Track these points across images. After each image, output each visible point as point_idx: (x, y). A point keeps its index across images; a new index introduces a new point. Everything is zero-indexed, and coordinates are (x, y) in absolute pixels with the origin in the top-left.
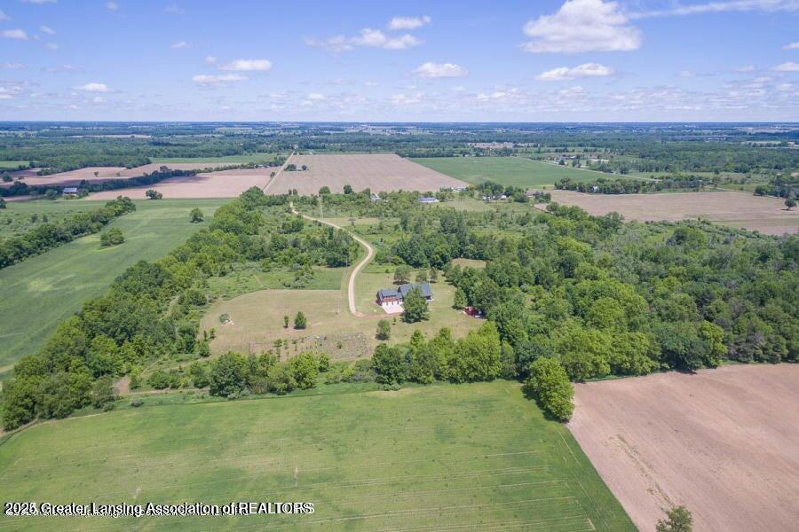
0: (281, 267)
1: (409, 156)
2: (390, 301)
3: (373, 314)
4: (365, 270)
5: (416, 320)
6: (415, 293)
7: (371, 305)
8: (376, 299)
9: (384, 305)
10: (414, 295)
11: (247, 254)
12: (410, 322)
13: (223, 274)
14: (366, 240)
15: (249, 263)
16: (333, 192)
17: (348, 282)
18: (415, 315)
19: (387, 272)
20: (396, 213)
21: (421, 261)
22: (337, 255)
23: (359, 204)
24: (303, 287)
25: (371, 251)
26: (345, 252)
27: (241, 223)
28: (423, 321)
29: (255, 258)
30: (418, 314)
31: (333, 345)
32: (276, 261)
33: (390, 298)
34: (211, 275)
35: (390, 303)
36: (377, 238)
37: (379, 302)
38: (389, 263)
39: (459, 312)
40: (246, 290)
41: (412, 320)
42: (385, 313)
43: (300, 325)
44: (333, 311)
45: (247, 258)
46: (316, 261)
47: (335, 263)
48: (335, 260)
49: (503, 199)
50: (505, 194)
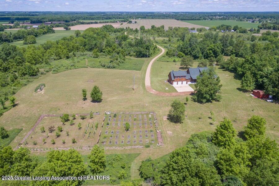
0: (106, 56)
1: (181, 20)
2: (180, 80)
3: (166, 91)
4: (159, 60)
5: (208, 101)
6: (210, 74)
7: (164, 84)
8: (168, 78)
9: (175, 84)
10: (208, 76)
11: (87, 47)
12: (201, 102)
13: (68, 58)
14: (161, 46)
15: (86, 52)
16: (146, 28)
17: (147, 66)
18: (208, 96)
19: (174, 61)
20: (177, 36)
21: (197, 55)
22: (142, 49)
23: (158, 32)
24: (114, 67)
25: (164, 51)
26: (147, 48)
27: (95, 35)
28: (214, 102)
29: (91, 50)
30: (211, 95)
31: (121, 124)
32: (104, 52)
33: (180, 78)
34: (61, 58)
35: (180, 83)
36: (168, 45)
37: (170, 81)
38: (176, 57)
39: (247, 95)
40: (73, 67)
41: (204, 101)
42: (176, 91)
43: (96, 99)
44: (131, 87)
45: (87, 50)
46: (129, 54)
47: (141, 55)
48: (140, 52)
49: (233, 32)
50: (233, 30)
